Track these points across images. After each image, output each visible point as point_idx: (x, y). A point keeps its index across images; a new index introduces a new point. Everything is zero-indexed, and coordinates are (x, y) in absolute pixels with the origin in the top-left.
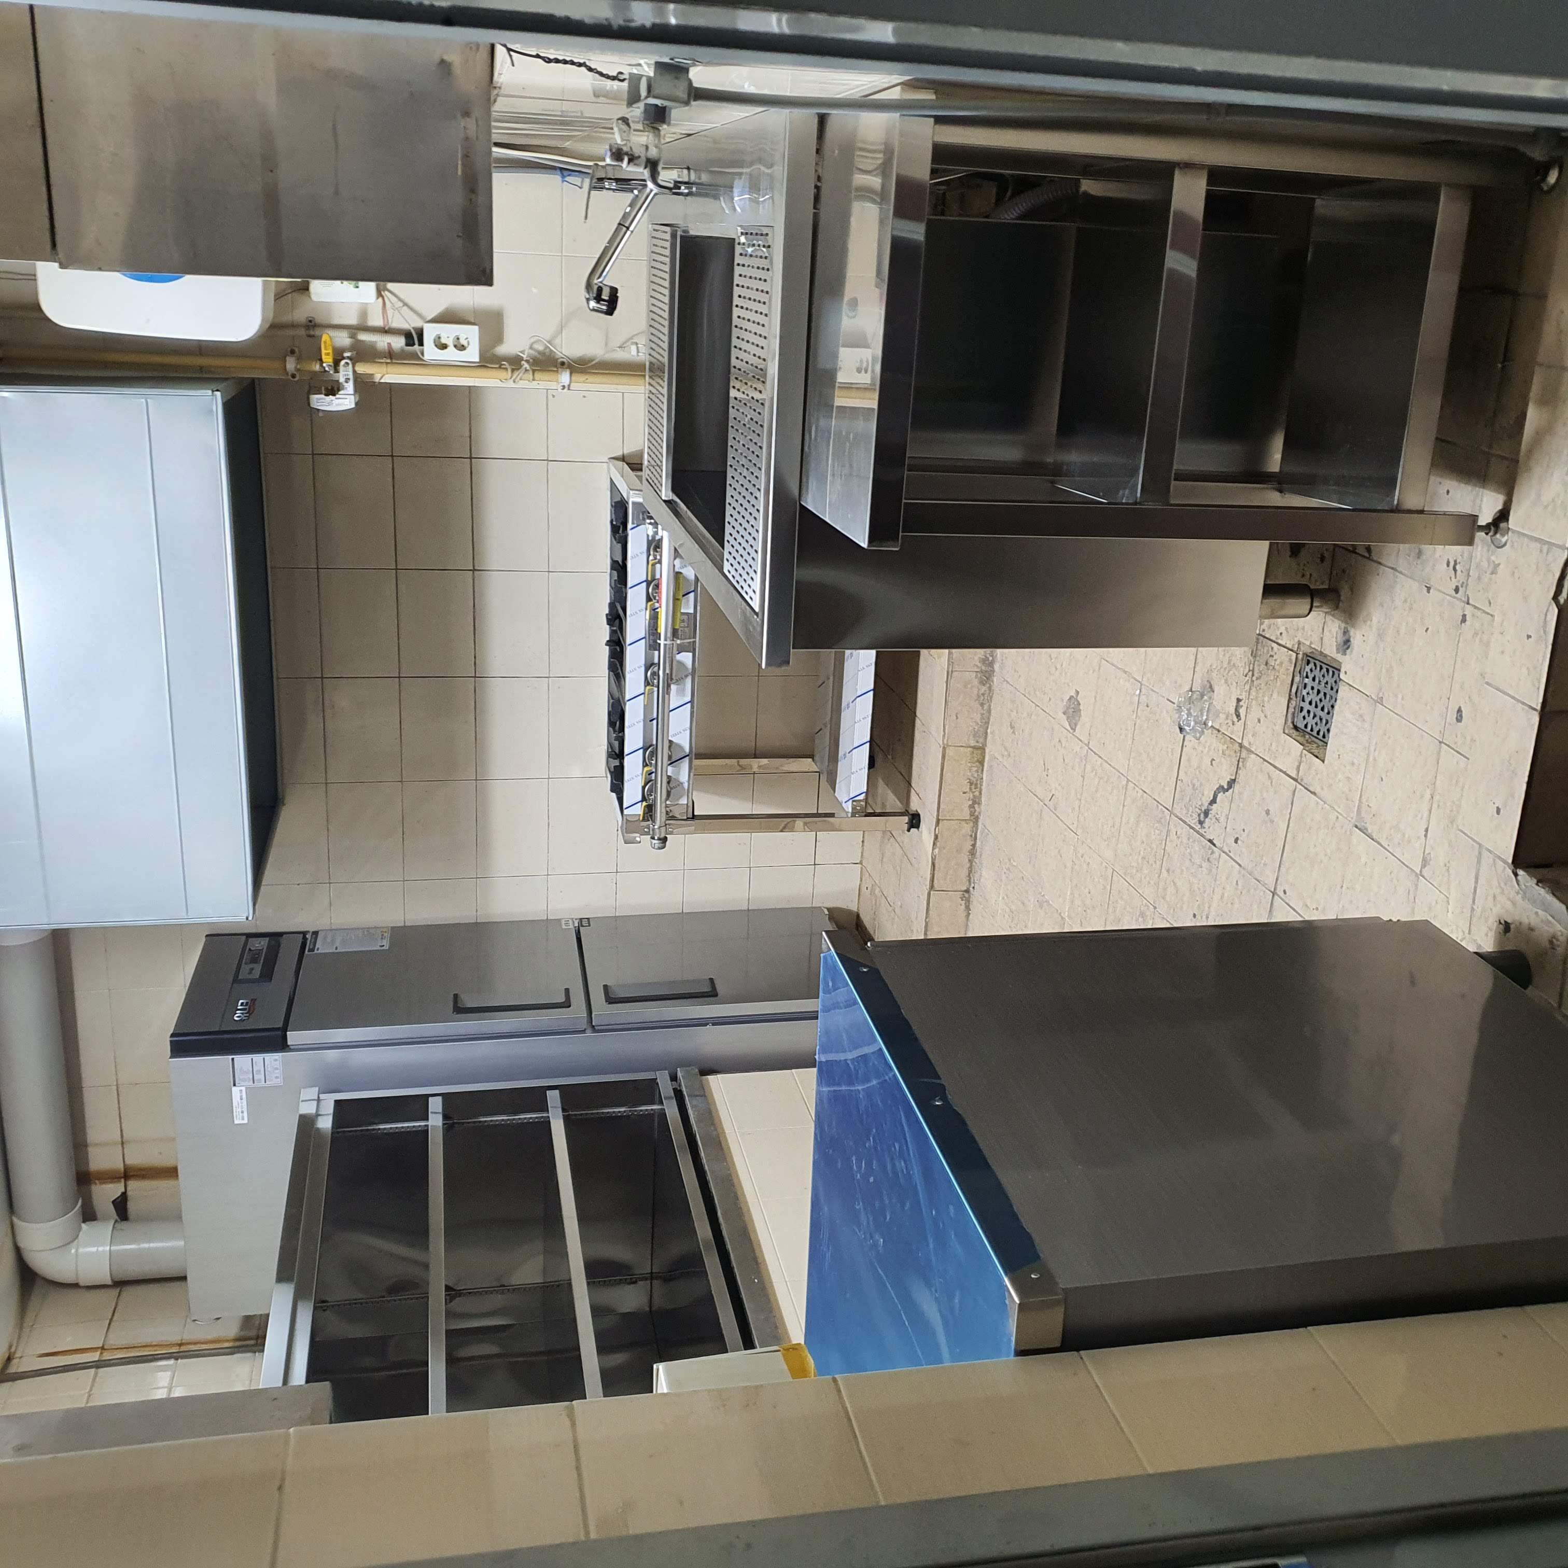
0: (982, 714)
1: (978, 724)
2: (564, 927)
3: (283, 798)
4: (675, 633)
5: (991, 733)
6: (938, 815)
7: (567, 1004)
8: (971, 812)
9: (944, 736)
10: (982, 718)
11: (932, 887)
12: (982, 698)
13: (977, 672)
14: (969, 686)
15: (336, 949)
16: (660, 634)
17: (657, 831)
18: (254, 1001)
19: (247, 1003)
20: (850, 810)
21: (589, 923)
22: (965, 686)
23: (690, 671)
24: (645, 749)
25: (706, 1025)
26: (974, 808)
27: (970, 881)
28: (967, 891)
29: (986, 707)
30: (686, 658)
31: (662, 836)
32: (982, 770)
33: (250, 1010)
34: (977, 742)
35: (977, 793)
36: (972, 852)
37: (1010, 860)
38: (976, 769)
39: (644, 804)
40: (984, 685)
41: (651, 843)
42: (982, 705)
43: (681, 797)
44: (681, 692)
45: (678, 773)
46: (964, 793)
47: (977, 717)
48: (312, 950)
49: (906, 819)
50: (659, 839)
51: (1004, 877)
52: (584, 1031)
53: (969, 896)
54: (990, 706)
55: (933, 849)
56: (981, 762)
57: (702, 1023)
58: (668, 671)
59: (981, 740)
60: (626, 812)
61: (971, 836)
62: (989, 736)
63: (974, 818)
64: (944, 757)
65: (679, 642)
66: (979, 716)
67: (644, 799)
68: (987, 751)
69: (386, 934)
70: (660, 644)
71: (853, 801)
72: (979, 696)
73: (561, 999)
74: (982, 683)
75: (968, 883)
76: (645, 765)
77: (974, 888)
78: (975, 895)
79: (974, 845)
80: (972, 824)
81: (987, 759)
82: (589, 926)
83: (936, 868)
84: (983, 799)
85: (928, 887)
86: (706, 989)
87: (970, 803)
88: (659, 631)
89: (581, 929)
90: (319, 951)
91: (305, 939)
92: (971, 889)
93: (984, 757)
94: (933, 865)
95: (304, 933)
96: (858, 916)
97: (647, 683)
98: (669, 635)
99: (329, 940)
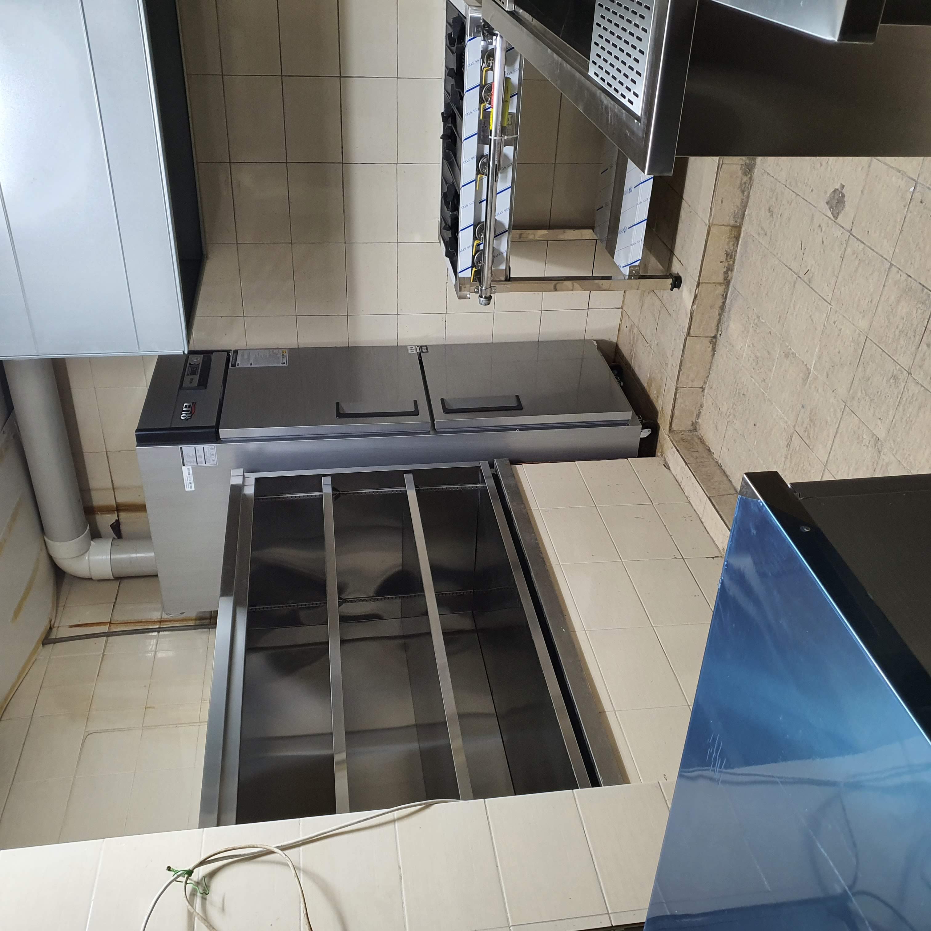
0: (742, 199)
1: (738, 207)
2: (410, 352)
3: (207, 254)
4: (503, 131)
5: (749, 214)
6: (699, 280)
7: (416, 413)
8: (725, 277)
9: (710, 216)
10: (742, 202)
11: (688, 334)
12: (744, 186)
13: (742, 164)
14: (735, 177)
15: (251, 365)
16: (491, 131)
17: (484, 291)
18: (194, 404)
19: (190, 406)
20: (628, 274)
21: (427, 350)
22: (731, 177)
23: (512, 162)
24: (475, 225)
25: (515, 430)
26: (728, 273)
27: (718, 330)
28: (715, 337)
29: (746, 194)
30: (509, 151)
31: (488, 295)
32: (738, 244)
33: (192, 412)
34: (736, 222)
35: (731, 262)
36: (722, 308)
37: (758, 317)
38: (732, 243)
39: (474, 269)
40: (746, 175)
41: (480, 300)
42: (743, 192)
43: (501, 263)
44: (505, 179)
45: (500, 244)
46: (721, 262)
47: (738, 202)
48: (233, 365)
49: (670, 281)
50: (485, 298)
51: (751, 330)
52: (428, 433)
53: (716, 341)
54: (749, 193)
55: (693, 305)
56: (737, 238)
57: (512, 428)
58: (496, 162)
59: (739, 220)
60: (460, 275)
61: (723, 295)
62: (746, 218)
63: (727, 282)
64: (708, 234)
65: (506, 137)
66: (740, 200)
67: (473, 266)
68: (743, 229)
69: (285, 354)
70: (491, 139)
71: (630, 267)
72: (741, 185)
73: (412, 409)
74: (745, 174)
75: (715, 332)
76: (475, 238)
77: (720, 335)
78: (721, 341)
79: (724, 303)
80: (724, 287)
81: (742, 235)
82: (427, 352)
83: (693, 320)
84: (735, 267)
85: (685, 334)
86: (514, 404)
87: (725, 270)
88: (491, 129)
89: (422, 354)
90: (239, 366)
91: (228, 355)
92: (718, 335)
93: (740, 234)
94: (691, 317)
95: (228, 352)
96: (617, 345)
97: (478, 172)
98: (498, 132)
99: (246, 357)
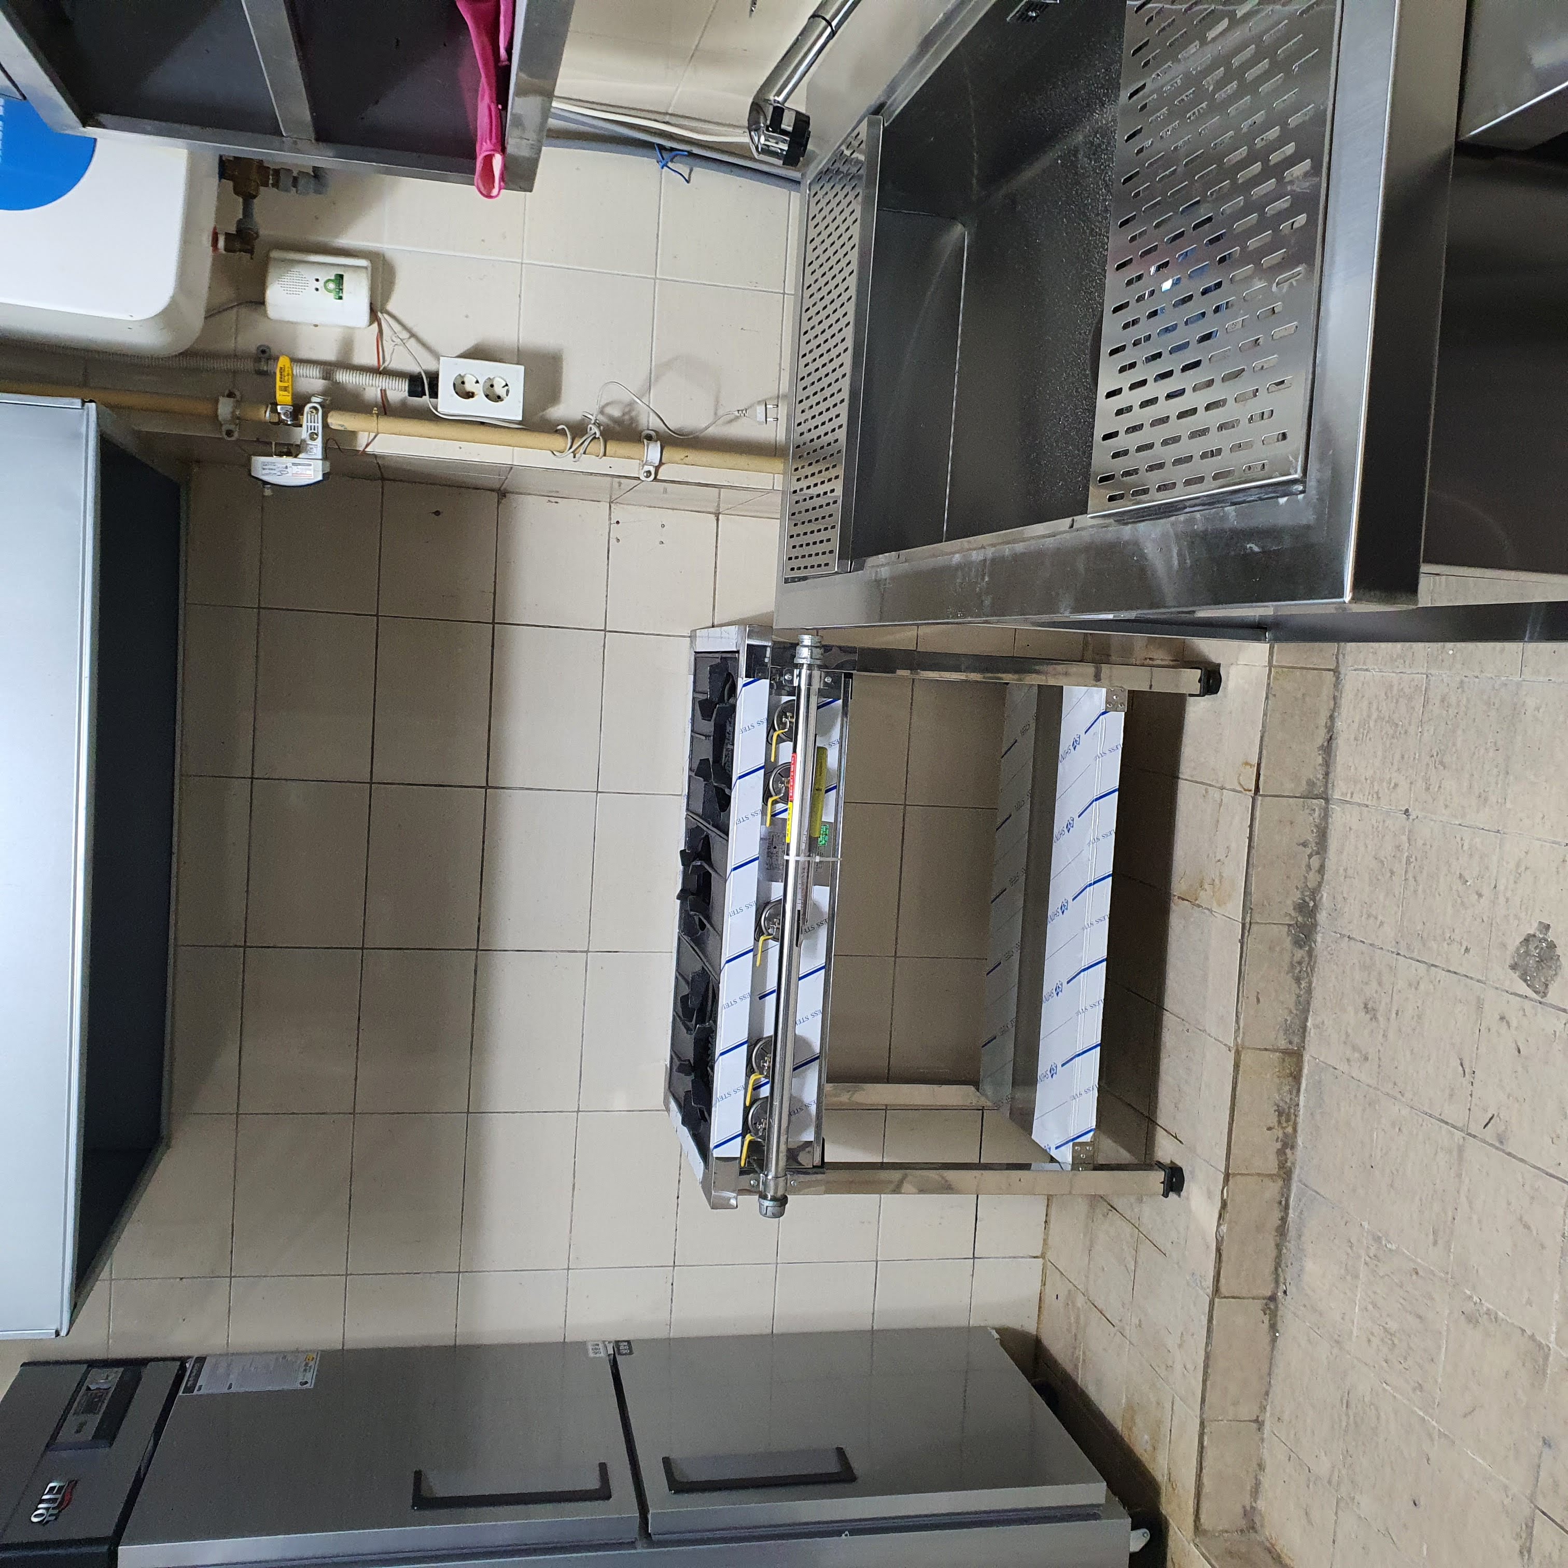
0: (1298, 996)
1: (1291, 1012)
2: (591, 1355)
3: (169, 1138)
4: (812, 845)
5: (1316, 1026)
6: (1227, 1167)
7: (603, 1493)
8: (1280, 1162)
9: (1237, 1030)
10: (1298, 1003)
11: (1216, 1290)
12: (1298, 969)
13: (1289, 925)
14: (1278, 949)
15: (230, 1387)
16: (788, 845)
17: (772, 1184)
18: (73, 1484)
19: (60, 1488)
20: (1070, 1160)
21: (630, 1348)
22: (1271, 949)
24: (751, 1043)
25: (839, 1533)
27: (1277, 1282)
28: (1273, 1298)
29: (1304, 984)
31: (780, 1193)
32: (1299, 1090)
33: (62, 1503)
34: (1291, 1043)
35: (1289, 1130)
36: (1282, 1230)
38: (1288, 1087)
39: (748, 1138)
40: (1301, 947)
42: (1298, 980)
45: (802, 1086)
46: (1269, 1129)
47: (1291, 1001)
48: (189, 1389)
49: (1160, 1175)
50: (774, 1199)
52: (632, 1545)
53: (1277, 1307)
54: (1310, 983)
55: (1219, 1225)
56: (1296, 1077)
57: (832, 1530)
59: (1296, 1040)
60: (717, 1153)
61: (1280, 1203)
62: (1312, 1032)
63: (1285, 1173)
64: (1237, 1066)
65: (818, 859)
66: (1294, 997)
67: (746, 1130)
68: (1306, 1058)
69: (312, 1363)
70: (787, 861)
71: (1074, 1145)
72: (1292, 966)
73: (592, 1483)
74: (1298, 943)
75: (1273, 1285)
76: (750, 1071)
77: (1285, 1292)
78: (1289, 1308)
79: (1284, 1220)
80: (1280, 1183)
81: (1305, 1071)
82: (631, 1353)
83: (1224, 1258)
84: (1300, 1141)
85: (1210, 1291)
86: (833, 1467)
87: (1279, 1145)
88: (787, 841)
89: (618, 1358)
90: (201, 1392)
91: (183, 1368)
92: (1280, 1294)
93: (1301, 1070)
94: (1219, 1251)
95: (183, 1361)
96: (1039, 1340)
97: (759, 931)
98: (803, 846)
99: (221, 1370)
